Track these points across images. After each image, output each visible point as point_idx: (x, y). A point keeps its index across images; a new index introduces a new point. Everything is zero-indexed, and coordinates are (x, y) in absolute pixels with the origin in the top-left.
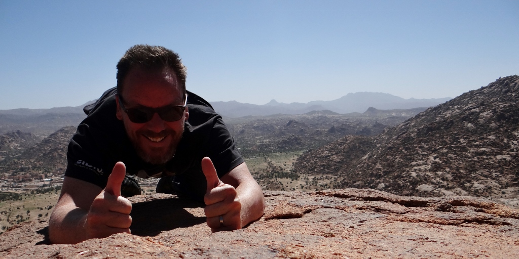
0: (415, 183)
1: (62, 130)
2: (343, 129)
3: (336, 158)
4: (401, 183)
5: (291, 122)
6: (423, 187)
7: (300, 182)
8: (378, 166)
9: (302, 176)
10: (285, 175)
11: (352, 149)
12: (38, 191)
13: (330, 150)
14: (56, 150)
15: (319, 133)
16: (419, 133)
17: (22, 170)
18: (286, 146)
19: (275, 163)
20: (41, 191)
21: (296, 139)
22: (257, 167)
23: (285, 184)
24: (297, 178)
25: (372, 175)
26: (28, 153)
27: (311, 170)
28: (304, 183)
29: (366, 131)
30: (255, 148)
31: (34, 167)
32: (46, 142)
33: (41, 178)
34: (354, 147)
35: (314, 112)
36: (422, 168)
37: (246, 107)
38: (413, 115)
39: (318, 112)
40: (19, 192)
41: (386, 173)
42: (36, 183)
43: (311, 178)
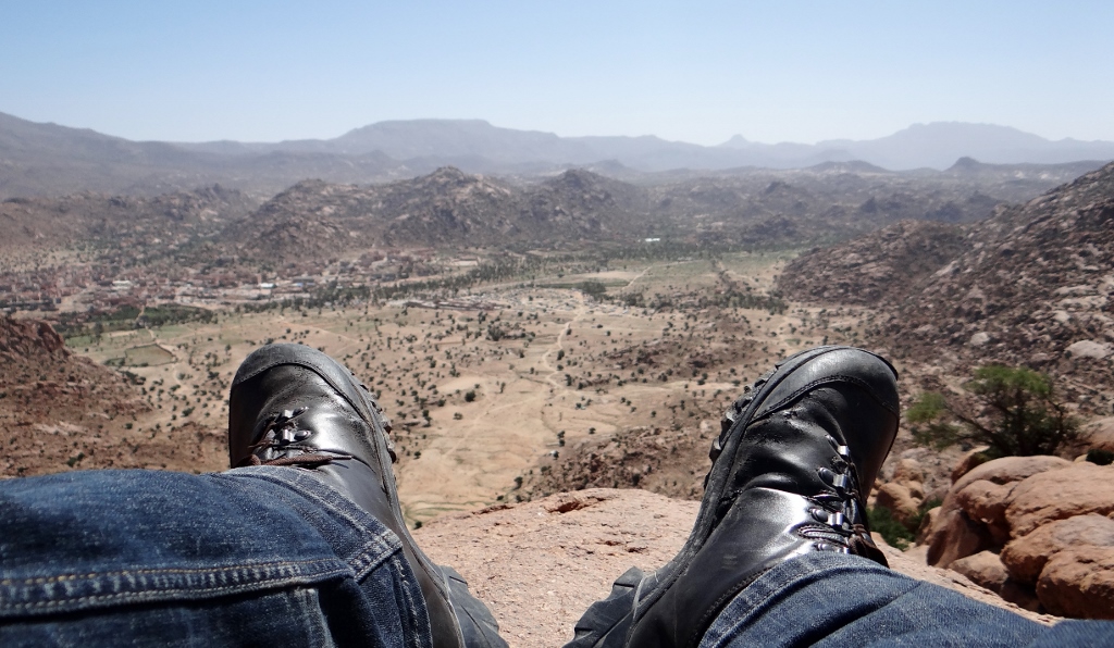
0: (1063, 337)
1: (298, 187)
2: (895, 205)
3: (875, 270)
4: (1029, 333)
5: (775, 186)
6: (1083, 347)
7: (789, 319)
8: (976, 292)
9: (795, 306)
10: (757, 303)
11: (915, 251)
12: (249, 308)
13: (862, 251)
14: (284, 226)
15: (837, 212)
16: (1081, 222)
17: (221, 263)
18: (761, 238)
19: (734, 275)
20: (255, 307)
21: (785, 224)
22: (694, 280)
23: (754, 323)
24: (782, 309)
25: (958, 312)
26: (233, 230)
27: (817, 294)
28: (797, 322)
29: (951, 211)
30: (691, 239)
31: (243, 260)
32: (268, 209)
33: (255, 282)
34: (920, 246)
35: (829, 165)
36: (1085, 301)
37: (678, 149)
38: (1070, 177)
39: (840, 165)
40: (213, 307)
41: (993, 310)
42: (245, 292)
43: (814, 311)
